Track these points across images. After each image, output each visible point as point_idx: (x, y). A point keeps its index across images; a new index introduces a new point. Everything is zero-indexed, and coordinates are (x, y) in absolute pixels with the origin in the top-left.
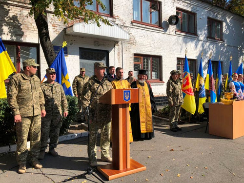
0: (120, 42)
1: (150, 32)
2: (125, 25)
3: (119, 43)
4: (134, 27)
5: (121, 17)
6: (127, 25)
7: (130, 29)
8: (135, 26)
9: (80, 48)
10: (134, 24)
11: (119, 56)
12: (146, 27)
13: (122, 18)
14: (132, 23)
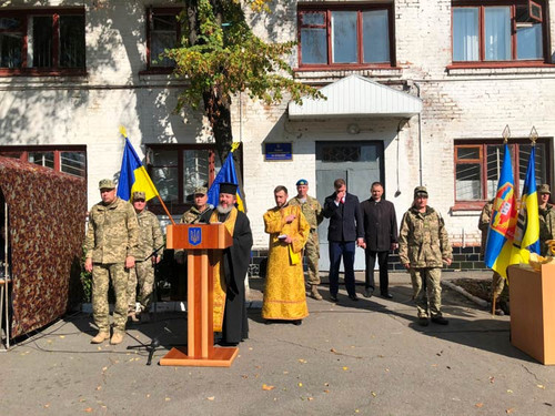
0: (415, 117)
1: (506, 83)
2: (427, 78)
3: (410, 121)
4: (452, 78)
5: (417, 63)
6: (434, 78)
7: (441, 84)
8: (456, 75)
9: (317, 142)
10: (451, 72)
11: (410, 148)
12: (493, 71)
13: (419, 66)
14: (447, 70)
